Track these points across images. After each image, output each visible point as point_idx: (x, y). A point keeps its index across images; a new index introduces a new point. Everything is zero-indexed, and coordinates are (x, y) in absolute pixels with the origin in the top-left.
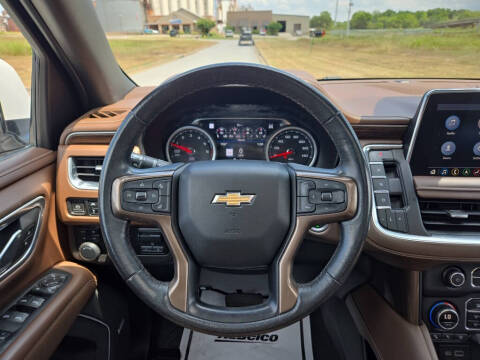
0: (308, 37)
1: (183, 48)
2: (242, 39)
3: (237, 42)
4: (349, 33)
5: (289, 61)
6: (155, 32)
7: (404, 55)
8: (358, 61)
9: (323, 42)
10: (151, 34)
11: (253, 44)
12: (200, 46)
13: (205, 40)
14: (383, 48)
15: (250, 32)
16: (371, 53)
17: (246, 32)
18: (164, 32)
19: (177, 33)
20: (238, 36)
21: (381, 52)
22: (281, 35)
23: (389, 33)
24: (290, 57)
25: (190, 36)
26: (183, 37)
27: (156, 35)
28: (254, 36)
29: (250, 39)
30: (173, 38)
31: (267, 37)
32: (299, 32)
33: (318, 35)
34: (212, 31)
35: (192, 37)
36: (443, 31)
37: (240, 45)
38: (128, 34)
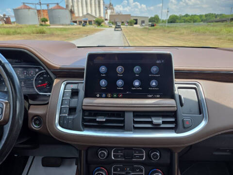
0: (147, 27)
1: (88, 32)
2: (116, 28)
3: (114, 29)
4: (167, 24)
5: (137, 38)
6: (76, 24)
7: (192, 35)
8: (169, 38)
9: (154, 29)
10: (73, 25)
11: (121, 30)
12: (96, 31)
13: (99, 28)
14: (182, 32)
15: (120, 24)
16: (176, 34)
17: (118, 24)
18: (79, 24)
19: (86, 25)
20: (114, 26)
21: (181, 34)
22: (135, 26)
23: (186, 25)
24: (138, 36)
25: (91, 26)
26: (88, 27)
27: (76, 26)
28: (122, 26)
29: (120, 28)
30: (84, 27)
31: (128, 27)
32: (143, 24)
33: (153, 26)
34: (102, 24)
35: (93, 27)
36: (212, 24)
37: (115, 30)
38: (63, 25)
